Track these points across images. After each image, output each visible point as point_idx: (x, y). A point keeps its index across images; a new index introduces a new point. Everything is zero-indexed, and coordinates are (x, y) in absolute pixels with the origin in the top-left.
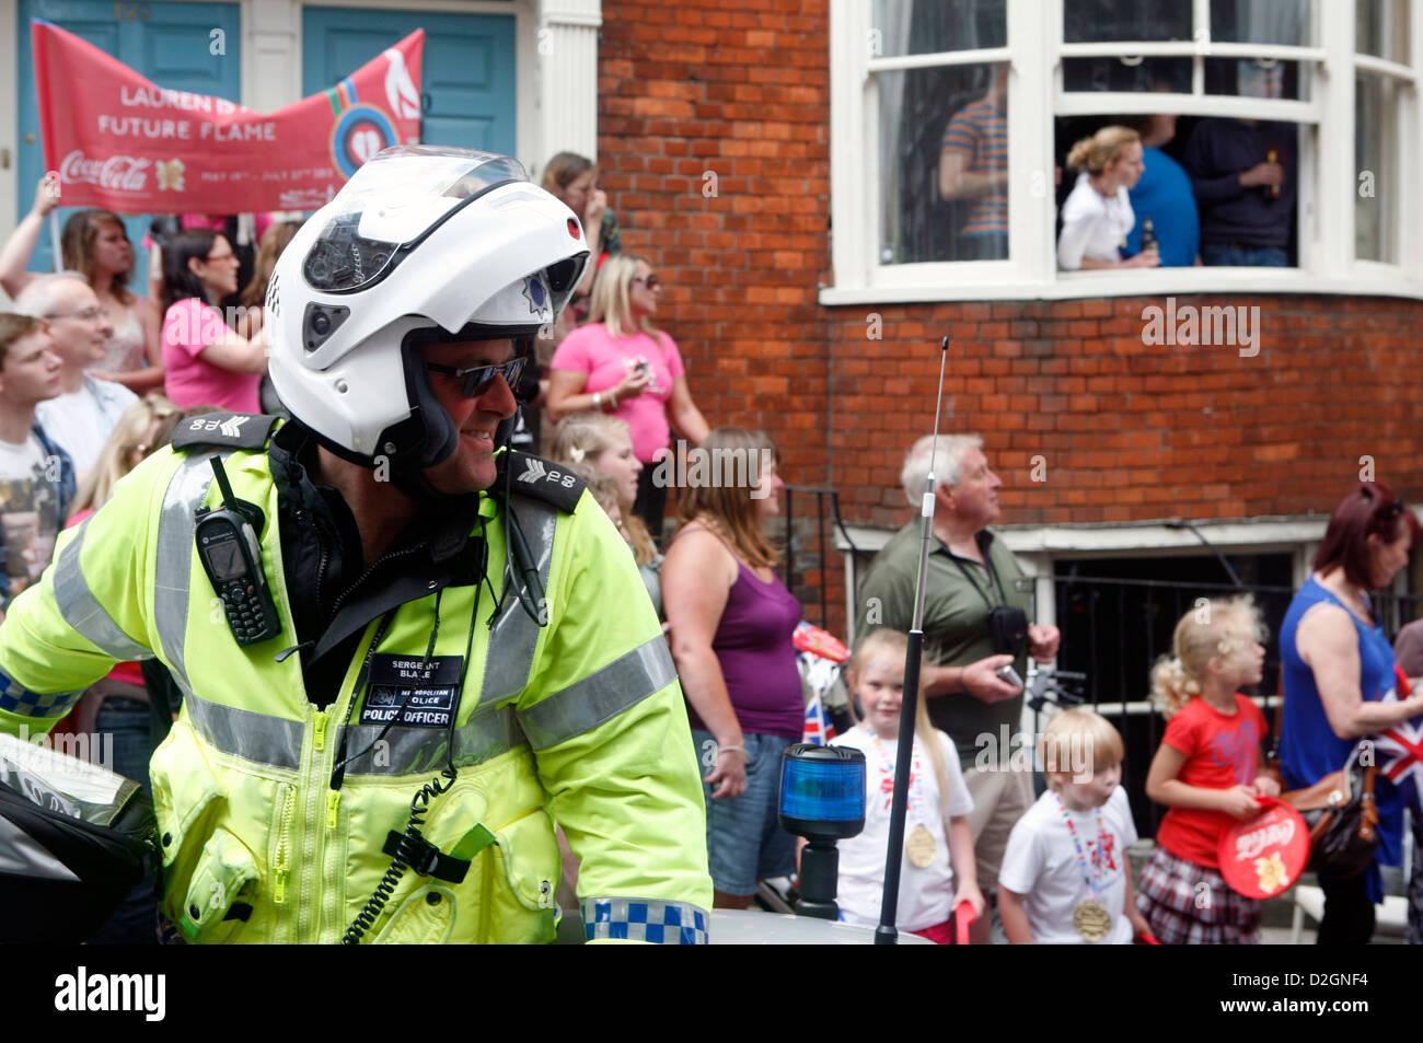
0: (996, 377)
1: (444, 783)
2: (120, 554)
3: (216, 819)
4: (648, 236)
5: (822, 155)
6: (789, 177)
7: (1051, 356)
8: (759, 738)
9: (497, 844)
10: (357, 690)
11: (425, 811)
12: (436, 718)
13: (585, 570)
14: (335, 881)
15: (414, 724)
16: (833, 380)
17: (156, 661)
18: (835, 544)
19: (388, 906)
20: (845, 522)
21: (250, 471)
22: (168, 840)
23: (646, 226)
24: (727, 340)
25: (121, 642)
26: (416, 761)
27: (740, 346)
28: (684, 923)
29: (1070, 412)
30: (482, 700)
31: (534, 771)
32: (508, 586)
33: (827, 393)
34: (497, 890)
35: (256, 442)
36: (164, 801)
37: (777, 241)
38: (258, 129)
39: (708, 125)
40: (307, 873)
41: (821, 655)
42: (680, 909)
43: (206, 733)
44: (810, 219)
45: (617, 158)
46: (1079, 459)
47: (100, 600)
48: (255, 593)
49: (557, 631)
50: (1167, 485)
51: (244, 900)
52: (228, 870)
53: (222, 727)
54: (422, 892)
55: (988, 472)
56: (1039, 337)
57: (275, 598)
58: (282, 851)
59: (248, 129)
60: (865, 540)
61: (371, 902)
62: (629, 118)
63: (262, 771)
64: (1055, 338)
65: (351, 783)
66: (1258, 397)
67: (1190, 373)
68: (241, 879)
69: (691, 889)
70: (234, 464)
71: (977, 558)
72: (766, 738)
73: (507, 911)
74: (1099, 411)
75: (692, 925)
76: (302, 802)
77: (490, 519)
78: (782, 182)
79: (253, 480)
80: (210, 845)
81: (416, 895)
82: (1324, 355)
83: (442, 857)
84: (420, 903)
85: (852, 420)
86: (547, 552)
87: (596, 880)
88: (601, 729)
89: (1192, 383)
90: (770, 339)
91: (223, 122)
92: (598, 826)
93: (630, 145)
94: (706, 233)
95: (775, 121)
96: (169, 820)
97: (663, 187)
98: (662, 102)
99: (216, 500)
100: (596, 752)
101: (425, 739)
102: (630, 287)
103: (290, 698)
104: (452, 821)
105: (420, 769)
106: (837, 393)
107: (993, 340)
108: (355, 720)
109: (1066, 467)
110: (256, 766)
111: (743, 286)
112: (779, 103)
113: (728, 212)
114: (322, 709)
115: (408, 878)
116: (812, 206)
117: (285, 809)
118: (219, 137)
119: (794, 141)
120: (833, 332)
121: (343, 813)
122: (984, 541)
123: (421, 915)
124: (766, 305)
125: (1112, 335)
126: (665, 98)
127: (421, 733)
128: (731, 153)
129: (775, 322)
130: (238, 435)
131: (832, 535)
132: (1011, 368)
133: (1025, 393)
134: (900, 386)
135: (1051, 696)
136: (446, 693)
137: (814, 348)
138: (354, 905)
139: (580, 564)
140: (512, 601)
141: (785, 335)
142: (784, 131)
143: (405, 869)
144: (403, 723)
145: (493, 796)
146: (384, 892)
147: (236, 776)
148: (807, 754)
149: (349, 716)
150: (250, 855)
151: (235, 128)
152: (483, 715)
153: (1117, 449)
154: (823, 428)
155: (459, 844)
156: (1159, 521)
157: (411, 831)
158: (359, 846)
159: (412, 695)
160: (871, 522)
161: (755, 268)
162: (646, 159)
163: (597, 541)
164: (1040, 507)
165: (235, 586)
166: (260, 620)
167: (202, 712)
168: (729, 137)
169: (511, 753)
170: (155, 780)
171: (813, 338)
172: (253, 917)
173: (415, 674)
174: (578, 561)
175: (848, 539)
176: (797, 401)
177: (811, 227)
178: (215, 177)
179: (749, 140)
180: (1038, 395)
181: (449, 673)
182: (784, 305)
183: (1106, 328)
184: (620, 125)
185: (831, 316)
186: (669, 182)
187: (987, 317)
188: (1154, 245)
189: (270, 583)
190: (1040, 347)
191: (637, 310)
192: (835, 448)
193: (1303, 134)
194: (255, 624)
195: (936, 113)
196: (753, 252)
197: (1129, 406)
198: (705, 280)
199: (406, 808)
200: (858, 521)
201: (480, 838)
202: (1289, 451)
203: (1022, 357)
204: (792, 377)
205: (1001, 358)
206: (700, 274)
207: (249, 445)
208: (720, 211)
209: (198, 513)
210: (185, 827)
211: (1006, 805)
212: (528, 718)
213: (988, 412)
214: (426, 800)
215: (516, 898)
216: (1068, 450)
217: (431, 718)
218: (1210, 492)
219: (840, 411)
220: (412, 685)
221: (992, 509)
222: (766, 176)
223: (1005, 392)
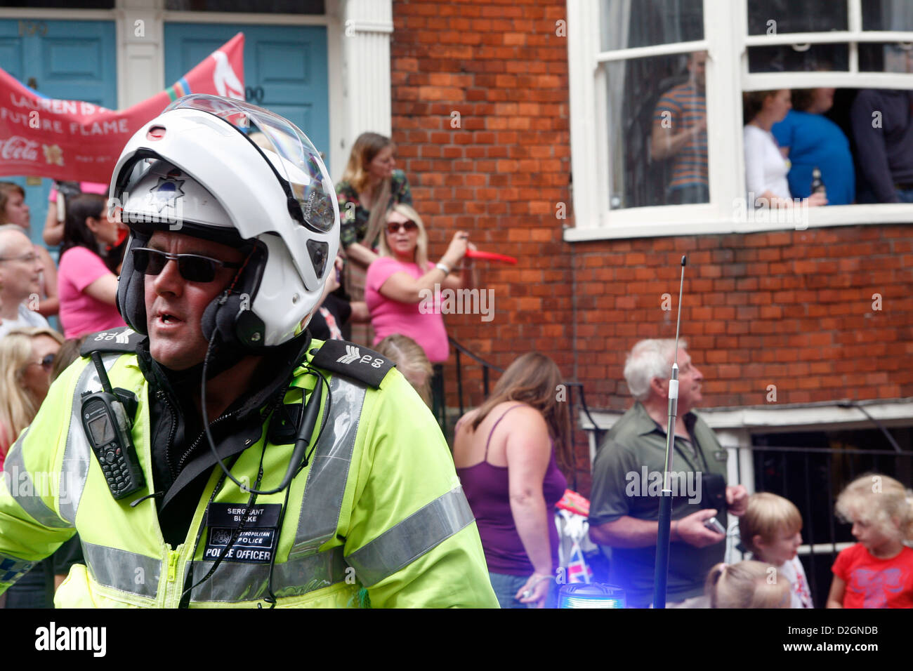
0: (702, 293)
4: (431, 192)
5: (563, 127)
6: (538, 144)
7: (744, 277)
10: (200, 533)
12: (261, 555)
13: (385, 437)
15: (244, 560)
16: (576, 299)
18: (581, 425)
20: (589, 408)
21: (130, 367)
23: (430, 184)
24: (493, 271)
26: (247, 591)
27: (504, 274)
29: (761, 319)
30: (296, 540)
33: (571, 309)
37: (531, 193)
38: (114, 125)
39: (476, 106)
41: (574, 511)
44: (555, 176)
45: (407, 133)
46: (768, 355)
48: (121, 454)
49: (367, 486)
50: (839, 374)
55: (691, 367)
56: (735, 262)
59: (106, 125)
60: (604, 422)
62: (415, 102)
63: (127, 598)
64: (747, 262)
66: (908, 304)
67: (854, 287)
71: (684, 435)
74: (784, 317)
78: (533, 148)
79: (132, 373)
85: (591, 329)
88: (411, 567)
89: (857, 294)
90: (525, 269)
91: (86, 122)
93: (417, 122)
94: (476, 189)
95: (527, 101)
97: (442, 154)
98: (440, 89)
100: (411, 585)
101: (253, 573)
103: (150, 539)
105: (250, 597)
106: (579, 309)
107: (699, 265)
108: (199, 558)
109: (759, 362)
110: (124, 594)
111: (506, 229)
112: (530, 88)
113: (493, 172)
114: (174, 548)
116: (557, 165)
118: (84, 133)
119: (542, 117)
120: (575, 262)
122: (690, 422)
124: (523, 243)
125: (792, 259)
126: (443, 86)
127: (249, 568)
128: (494, 127)
129: (531, 256)
130: (127, 342)
131: (579, 418)
132: (713, 285)
133: (725, 305)
134: (629, 302)
136: (268, 534)
137: (561, 275)
139: (381, 431)
141: (538, 265)
142: (534, 109)
144: (235, 559)
149: (194, 555)
151: (96, 125)
153: (798, 347)
154: (570, 336)
156: (833, 402)
160: (608, 408)
161: (514, 214)
162: (429, 133)
164: (739, 394)
165: (108, 450)
168: (493, 115)
169: (333, 587)
171: (560, 267)
173: (244, 519)
174: (379, 428)
175: (592, 422)
176: (549, 316)
177: (556, 182)
178: (85, 159)
179: (508, 117)
180: (735, 307)
181: (269, 518)
182: (537, 242)
183: (787, 253)
184: (409, 108)
185: (573, 250)
186: (446, 150)
187: (694, 247)
188: (822, 189)
190: (736, 270)
192: (580, 351)
194: (123, 479)
195: (650, 94)
196: (512, 202)
197: (807, 313)
198: (476, 225)
200: (598, 407)
203: (722, 277)
204: (544, 297)
205: (707, 278)
206: (472, 220)
208: (485, 172)
209: (83, 396)
213: (697, 320)
216: (760, 349)
217: (257, 555)
218: (872, 379)
219: (582, 322)
221: (695, 396)
222: (522, 143)
223: (709, 305)
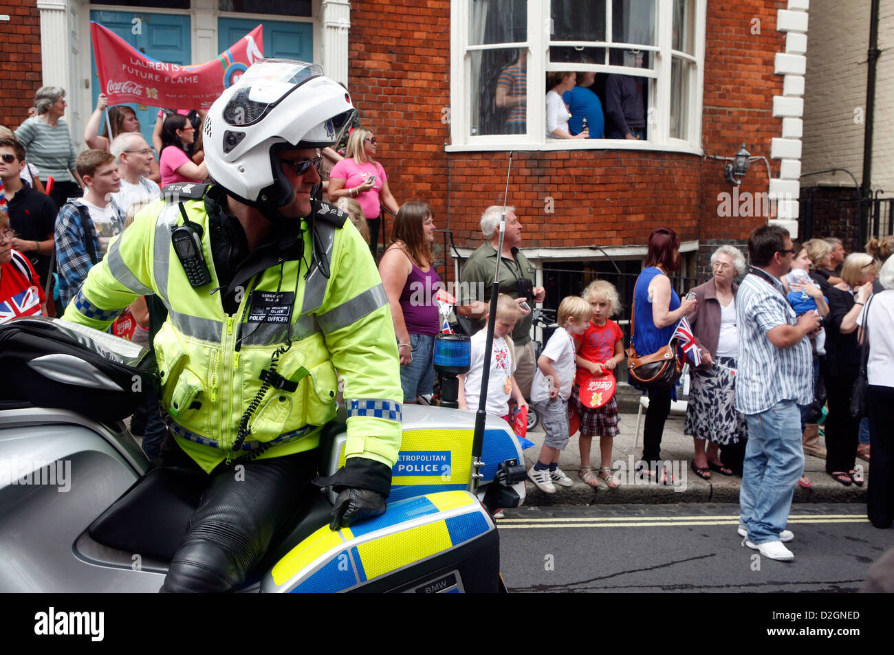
0: (520, 184)
1: (286, 348)
2: (138, 247)
3: (184, 364)
4: (371, 121)
5: (446, 87)
6: (432, 96)
7: (543, 176)
8: (419, 337)
9: (310, 375)
10: (246, 307)
11: (278, 360)
12: (282, 319)
13: (347, 253)
14: (238, 392)
15: (272, 322)
16: (450, 185)
17: (155, 296)
18: (451, 255)
19: (262, 403)
20: (455, 246)
21: (196, 209)
22: (163, 374)
23: (370, 117)
24: (405, 167)
25: (140, 287)
26: (273, 339)
27: (410, 169)
28: (391, 409)
30: (303, 311)
31: (324, 343)
32: (313, 260)
33: (448, 190)
34: (310, 395)
35: (198, 196)
36: (161, 357)
37: (427, 124)
38: (190, 78)
39: (397, 73)
40: (226, 388)
42: (389, 403)
43: (178, 327)
45: (357, 86)
47: (129, 267)
48: (199, 264)
49: (335, 280)
50: (591, 231)
51: (198, 400)
52: (190, 387)
53: (185, 324)
54: (277, 396)
55: (517, 222)
56: (538, 167)
57: (209, 267)
58: (214, 378)
59: (186, 78)
60: (464, 254)
61: (255, 400)
62: (362, 69)
63: (203, 343)
64: (545, 168)
65: (244, 349)
66: (629, 194)
68: (196, 391)
69: (394, 394)
70: (189, 205)
71: (512, 259)
72: (421, 336)
73: (315, 404)
75: (394, 409)
76: (223, 358)
77: (305, 231)
78: (429, 98)
79: (197, 213)
80: (181, 376)
81: (274, 397)
82: (656, 177)
83: (286, 381)
84: (276, 402)
85: (459, 202)
86: (331, 245)
87: (351, 391)
88: (354, 324)
89: (602, 188)
90: (423, 167)
91: (174, 76)
92: (352, 367)
93: (363, 80)
94: (396, 120)
95: (426, 72)
96: (163, 365)
97: (377, 100)
98: (377, 62)
99: (181, 222)
100: (352, 335)
101: (277, 329)
102: (364, 143)
103: (216, 311)
104: (290, 365)
105: (275, 342)
106: (452, 190)
107: (520, 168)
108: (246, 321)
110: (202, 341)
111: (412, 143)
112: (428, 64)
113: (406, 111)
114: (230, 316)
115: (270, 391)
117: (215, 360)
118: (173, 82)
119: (434, 81)
120: (450, 164)
121: (241, 362)
122: (514, 252)
123: (277, 407)
124: (422, 152)
125: (569, 167)
127: (276, 326)
128: (407, 85)
129: (426, 159)
130: (190, 192)
131: (449, 251)
132: (526, 180)
134: (479, 188)
135: (541, 319)
136: (286, 308)
137: (442, 171)
138: (247, 402)
139: (345, 251)
140: (315, 267)
141: (430, 165)
142: (430, 76)
143: (269, 386)
144: (267, 322)
145: (308, 354)
146: (260, 396)
147: (192, 346)
148: (445, 338)
149: (243, 319)
150: (200, 381)
151: (180, 78)
152: (303, 318)
154: (446, 205)
155: (293, 375)
156: (587, 246)
157: (271, 369)
158: (248, 376)
159: (271, 309)
160: (466, 246)
161: (417, 136)
162: (370, 87)
163: (352, 239)
164: (538, 240)
165: (190, 261)
166: (202, 276)
167: (176, 318)
168: (407, 79)
169: (315, 335)
170: (156, 348)
171: (442, 167)
172: (202, 408)
173: (272, 300)
174: (344, 249)
175: (457, 253)
176: (434, 193)
178: (171, 96)
179: (415, 80)
181: (287, 300)
182: (429, 152)
183: (567, 164)
184: (359, 72)
185: (450, 157)
186: (379, 97)
187: (517, 158)
189: (206, 260)
190: (538, 172)
191: (368, 153)
192: (451, 214)
193: (650, 82)
194: (200, 278)
196: (416, 129)
197: (576, 197)
198: (395, 141)
199: (269, 360)
200: (460, 245)
201: (303, 373)
202: (641, 217)
203: (531, 176)
204: (432, 183)
205: (522, 176)
206: (393, 137)
207: (195, 197)
208: (401, 111)
209: (172, 227)
210: (170, 368)
211: (524, 363)
212: (322, 319)
213: (516, 199)
214: (278, 356)
215: (319, 398)
217: (280, 319)
218: (608, 234)
219: (453, 198)
220: (271, 305)
221: (519, 238)
222: (422, 95)
223: (523, 191)
